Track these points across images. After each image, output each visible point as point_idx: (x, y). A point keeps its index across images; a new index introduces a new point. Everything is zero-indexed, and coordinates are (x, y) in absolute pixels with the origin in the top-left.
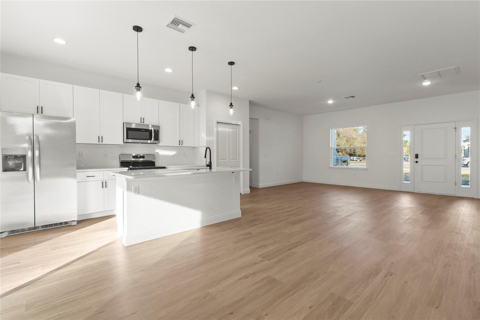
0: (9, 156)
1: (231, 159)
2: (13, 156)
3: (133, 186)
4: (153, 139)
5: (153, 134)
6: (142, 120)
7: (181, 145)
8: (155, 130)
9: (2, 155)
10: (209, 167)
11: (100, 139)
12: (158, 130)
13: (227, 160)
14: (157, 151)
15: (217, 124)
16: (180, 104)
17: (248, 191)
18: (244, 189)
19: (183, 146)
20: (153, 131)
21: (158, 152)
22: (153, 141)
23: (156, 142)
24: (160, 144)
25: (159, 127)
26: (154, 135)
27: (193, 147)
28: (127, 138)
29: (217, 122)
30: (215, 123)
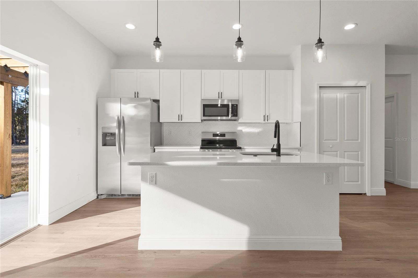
0: (108, 133)
1: (346, 139)
2: (109, 133)
3: (149, 173)
4: (230, 116)
5: (230, 110)
6: (220, 95)
7: (266, 121)
8: (232, 105)
9: (102, 132)
10: (275, 153)
11: (180, 117)
12: (237, 105)
13: (338, 141)
14: (239, 128)
15: (320, 89)
16: (266, 70)
17: (381, 191)
18: (371, 188)
19: (269, 122)
20: (230, 106)
21: (242, 130)
22: (231, 118)
23: (234, 118)
24: (240, 121)
25: (238, 101)
26: (232, 111)
27: (287, 123)
28: (204, 115)
29: (320, 87)
30: (316, 88)
